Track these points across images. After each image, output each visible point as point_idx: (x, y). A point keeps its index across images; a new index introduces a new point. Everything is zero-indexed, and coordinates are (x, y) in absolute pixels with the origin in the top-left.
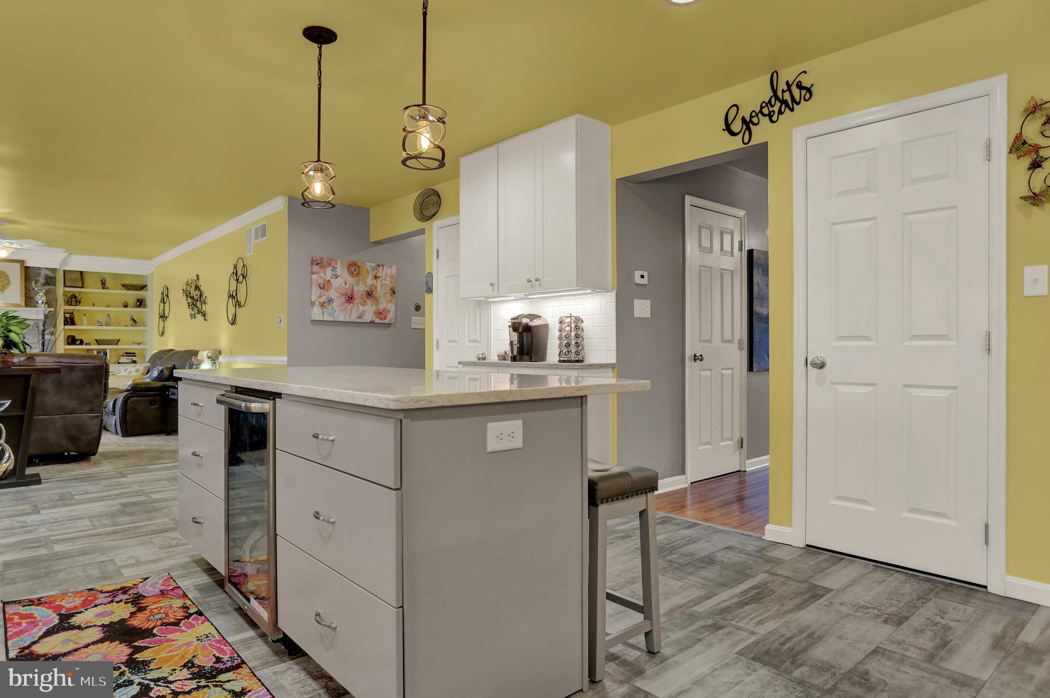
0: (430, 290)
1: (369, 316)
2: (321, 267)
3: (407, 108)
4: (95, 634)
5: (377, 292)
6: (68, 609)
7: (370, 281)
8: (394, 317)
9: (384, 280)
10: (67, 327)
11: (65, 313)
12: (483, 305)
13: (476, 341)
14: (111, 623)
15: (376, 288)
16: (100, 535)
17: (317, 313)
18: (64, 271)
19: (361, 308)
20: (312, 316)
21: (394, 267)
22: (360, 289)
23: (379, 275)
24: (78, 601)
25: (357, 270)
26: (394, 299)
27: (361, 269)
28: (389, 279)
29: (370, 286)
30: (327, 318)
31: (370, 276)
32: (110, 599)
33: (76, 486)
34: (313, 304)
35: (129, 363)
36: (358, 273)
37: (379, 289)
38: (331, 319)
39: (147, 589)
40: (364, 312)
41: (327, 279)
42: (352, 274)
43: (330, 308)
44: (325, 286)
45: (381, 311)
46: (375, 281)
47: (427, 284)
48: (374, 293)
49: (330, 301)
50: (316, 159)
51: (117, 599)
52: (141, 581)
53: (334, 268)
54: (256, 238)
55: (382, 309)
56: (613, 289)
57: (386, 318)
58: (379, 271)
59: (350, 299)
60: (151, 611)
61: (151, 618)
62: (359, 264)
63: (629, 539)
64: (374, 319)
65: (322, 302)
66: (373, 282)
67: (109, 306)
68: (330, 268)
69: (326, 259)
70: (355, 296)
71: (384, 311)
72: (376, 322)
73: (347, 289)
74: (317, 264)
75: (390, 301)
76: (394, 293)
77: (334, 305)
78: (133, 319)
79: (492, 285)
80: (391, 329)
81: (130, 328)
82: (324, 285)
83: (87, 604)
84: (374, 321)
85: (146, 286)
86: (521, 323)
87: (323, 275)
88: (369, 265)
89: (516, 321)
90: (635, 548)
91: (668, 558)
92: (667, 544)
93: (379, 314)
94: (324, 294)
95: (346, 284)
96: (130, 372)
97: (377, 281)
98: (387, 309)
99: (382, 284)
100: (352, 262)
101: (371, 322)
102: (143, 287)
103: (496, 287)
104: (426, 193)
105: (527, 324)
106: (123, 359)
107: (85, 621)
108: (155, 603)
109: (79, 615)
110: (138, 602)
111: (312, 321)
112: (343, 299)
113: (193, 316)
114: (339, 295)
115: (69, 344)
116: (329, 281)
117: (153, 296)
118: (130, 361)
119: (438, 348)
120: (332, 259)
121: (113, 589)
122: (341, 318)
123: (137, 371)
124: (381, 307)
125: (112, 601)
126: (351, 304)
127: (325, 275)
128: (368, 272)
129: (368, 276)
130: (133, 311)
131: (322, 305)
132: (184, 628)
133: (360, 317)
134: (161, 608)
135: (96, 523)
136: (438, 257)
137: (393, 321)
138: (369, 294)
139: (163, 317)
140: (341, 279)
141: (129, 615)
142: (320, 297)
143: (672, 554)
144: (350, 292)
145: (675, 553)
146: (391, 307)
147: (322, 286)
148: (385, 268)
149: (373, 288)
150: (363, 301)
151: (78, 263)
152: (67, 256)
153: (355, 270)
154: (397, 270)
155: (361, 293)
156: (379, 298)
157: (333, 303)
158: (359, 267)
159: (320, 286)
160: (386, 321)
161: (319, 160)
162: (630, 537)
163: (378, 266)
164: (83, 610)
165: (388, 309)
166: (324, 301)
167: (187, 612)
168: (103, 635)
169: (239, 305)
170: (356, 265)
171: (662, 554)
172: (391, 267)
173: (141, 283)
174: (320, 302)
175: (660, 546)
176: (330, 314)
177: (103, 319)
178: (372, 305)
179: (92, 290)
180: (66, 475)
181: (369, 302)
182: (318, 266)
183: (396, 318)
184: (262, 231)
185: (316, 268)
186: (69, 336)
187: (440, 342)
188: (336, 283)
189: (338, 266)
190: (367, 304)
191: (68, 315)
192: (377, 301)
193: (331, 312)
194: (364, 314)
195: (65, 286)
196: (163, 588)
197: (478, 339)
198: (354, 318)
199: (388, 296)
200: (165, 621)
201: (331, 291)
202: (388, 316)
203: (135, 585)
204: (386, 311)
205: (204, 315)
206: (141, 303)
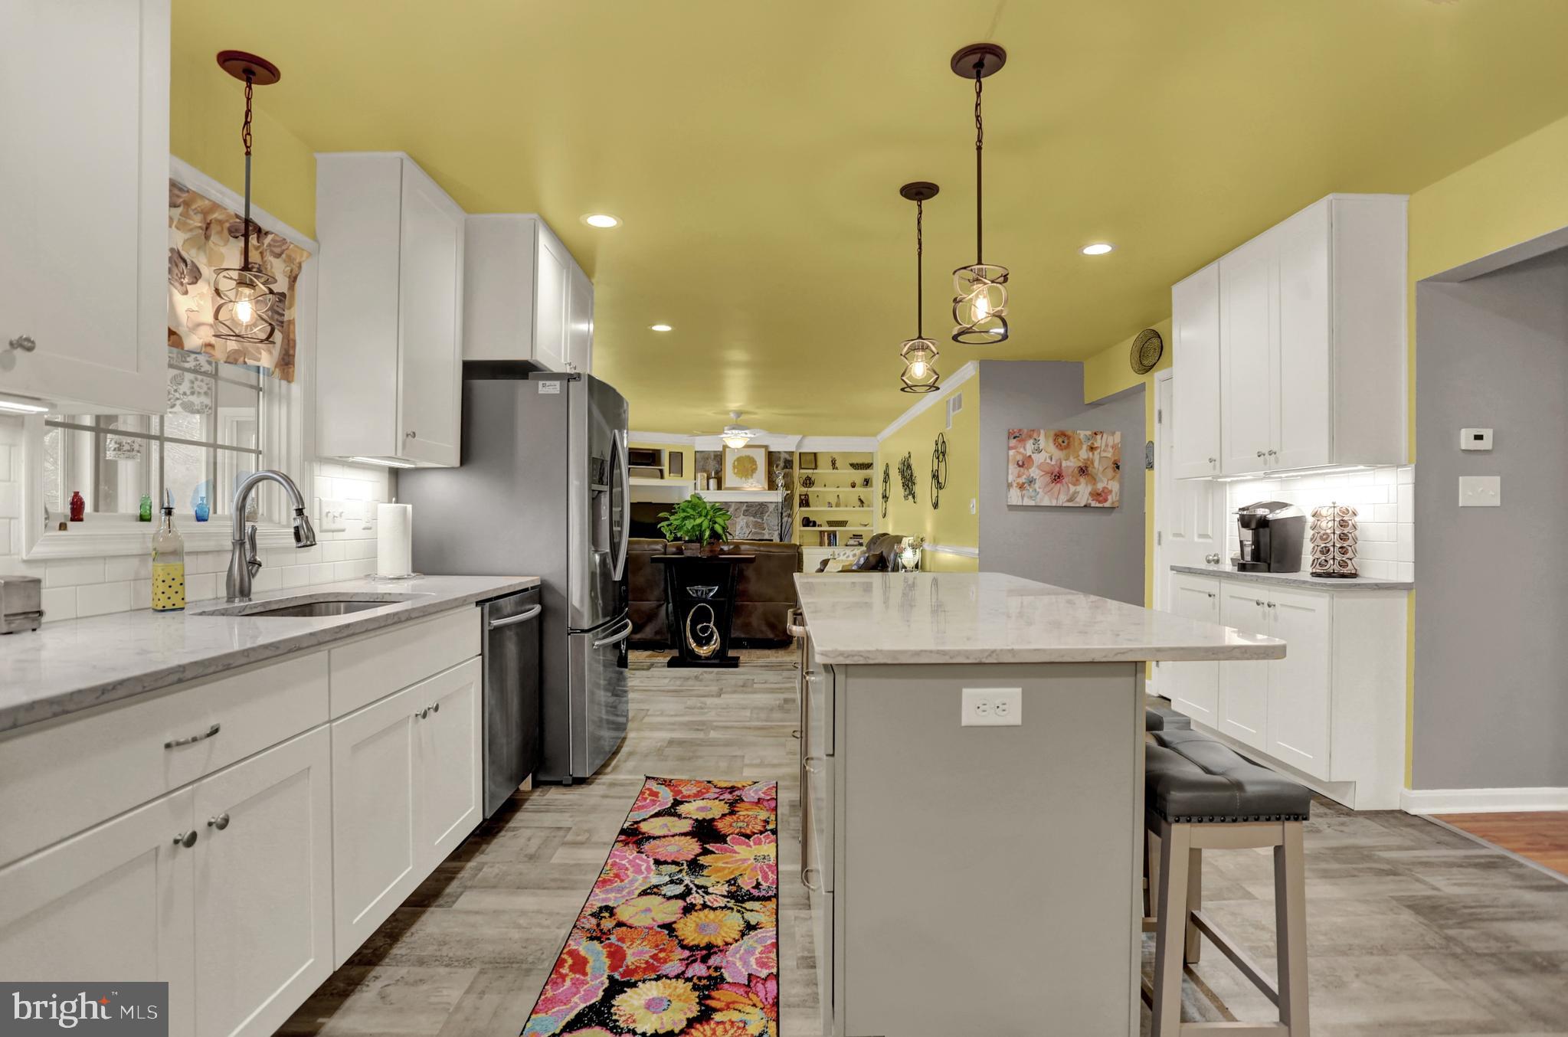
0: (1150, 466)
1: (1083, 498)
2: (1020, 441)
3: (955, 272)
4: (686, 826)
5: (1094, 468)
6: (684, 797)
7: (1084, 454)
8: (1118, 498)
9: (1104, 451)
10: (803, 509)
11: (800, 495)
12: (1214, 486)
13: (1206, 536)
14: (704, 819)
15: (1092, 463)
16: (750, 728)
17: (1015, 497)
18: (800, 454)
19: (1072, 489)
20: (1009, 500)
21: (1118, 434)
22: (1070, 464)
23: (1096, 445)
24: (694, 790)
25: (1066, 442)
26: (1118, 476)
27: (1071, 439)
28: (1111, 450)
29: (1084, 460)
30: (1027, 502)
31: (1085, 447)
32: (717, 796)
33: (762, 674)
34: (1010, 486)
35: (856, 545)
36: (1068, 444)
37: (1096, 464)
38: (1033, 503)
39: (750, 795)
40: (1076, 493)
41: (1028, 455)
42: (1060, 447)
43: (1031, 490)
44: (1024, 464)
45: (1099, 492)
46: (1091, 454)
47: (1147, 457)
48: (1090, 469)
49: (1031, 481)
50: (917, 335)
51: (722, 797)
52: (750, 783)
53: (1036, 441)
54: (954, 410)
55: (1101, 490)
56: (1410, 462)
57: (1106, 500)
58: (1096, 441)
59: (1057, 477)
60: (738, 818)
61: (734, 824)
62: (1069, 433)
63: (1392, 877)
64: (1090, 501)
65: (1021, 483)
66: (1088, 455)
67: (838, 487)
68: (1031, 441)
69: (1025, 431)
70: (1063, 474)
71: (1103, 491)
72: (1092, 505)
73: (1053, 465)
74: (1014, 438)
75: (1113, 478)
76: (1118, 467)
77: (1037, 486)
78: (860, 499)
79: (1211, 460)
80: (1115, 515)
81: (857, 509)
82: (1023, 462)
83: (699, 795)
84: (1090, 504)
85: (872, 464)
86: (1254, 515)
87: (1022, 450)
88: (1083, 434)
89: (1245, 513)
90: (1391, 897)
91: (1451, 932)
92: (1465, 907)
93: (1097, 495)
94: (1024, 474)
95: (1051, 460)
96: (848, 556)
97: (1093, 454)
98: (1107, 488)
99: (1100, 457)
100: (1060, 431)
101: (1085, 506)
102: (869, 466)
103: (1218, 463)
104: (1145, 336)
105: (1265, 517)
106: (852, 542)
107: (687, 811)
108: (747, 810)
109: (686, 804)
110: (733, 807)
111: (1009, 506)
112: (1048, 479)
113: (906, 497)
114: (1043, 473)
115: (804, 526)
116: (1030, 456)
117: (877, 474)
118: (856, 543)
119: (1159, 543)
120: (1033, 431)
121: (725, 786)
122: (1046, 502)
123: (854, 555)
124: (1100, 486)
125: (716, 798)
126: (1058, 485)
127: (1025, 450)
128: (1081, 443)
129: (1081, 448)
130: (860, 491)
131: (1021, 487)
132: (751, 843)
133: (1070, 500)
134: (748, 816)
135: (755, 716)
136: (1160, 420)
137: (1116, 505)
138: (1083, 471)
139: (885, 497)
140: (1045, 453)
141: (719, 816)
142: (1019, 476)
143: (1464, 928)
144: (1057, 469)
145: (1470, 928)
146: (1114, 486)
147: (1021, 463)
148: (1105, 436)
149: (1089, 462)
150: (1074, 479)
151: (812, 445)
152: (802, 438)
153: (1063, 442)
154: (1122, 436)
155: (1070, 470)
156: (1097, 474)
157: (1035, 483)
158: (1069, 437)
159: (1018, 464)
160: (1107, 504)
161: (920, 337)
162: (1395, 874)
163: (1096, 434)
164: (692, 800)
165: (1110, 488)
166: (1024, 481)
167: (765, 826)
168: (691, 829)
169: (940, 487)
170: (1065, 435)
171: (1442, 922)
172: (1113, 434)
173: (866, 461)
174: (1018, 484)
175: (1449, 906)
176: (1031, 497)
177: (834, 501)
178: (1087, 485)
179: (823, 471)
180: (761, 661)
181: (1082, 480)
182: (1015, 440)
183: (1120, 501)
184: (958, 403)
185: (1013, 442)
186: (804, 518)
187: (1162, 534)
188: (1038, 459)
189: (1042, 438)
190: (1080, 484)
191: (803, 497)
192: (1093, 480)
193: (1033, 494)
194: (1076, 495)
195: (801, 468)
196: (762, 796)
197: (1210, 533)
198: (1062, 500)
199: (1110, 473)
200: (743, 830)
201: (1033, 469)
202: (1110, 497)
203: (743, 786)
204: (1106, 491)
205: (914, 497)
206: (867, 482)
